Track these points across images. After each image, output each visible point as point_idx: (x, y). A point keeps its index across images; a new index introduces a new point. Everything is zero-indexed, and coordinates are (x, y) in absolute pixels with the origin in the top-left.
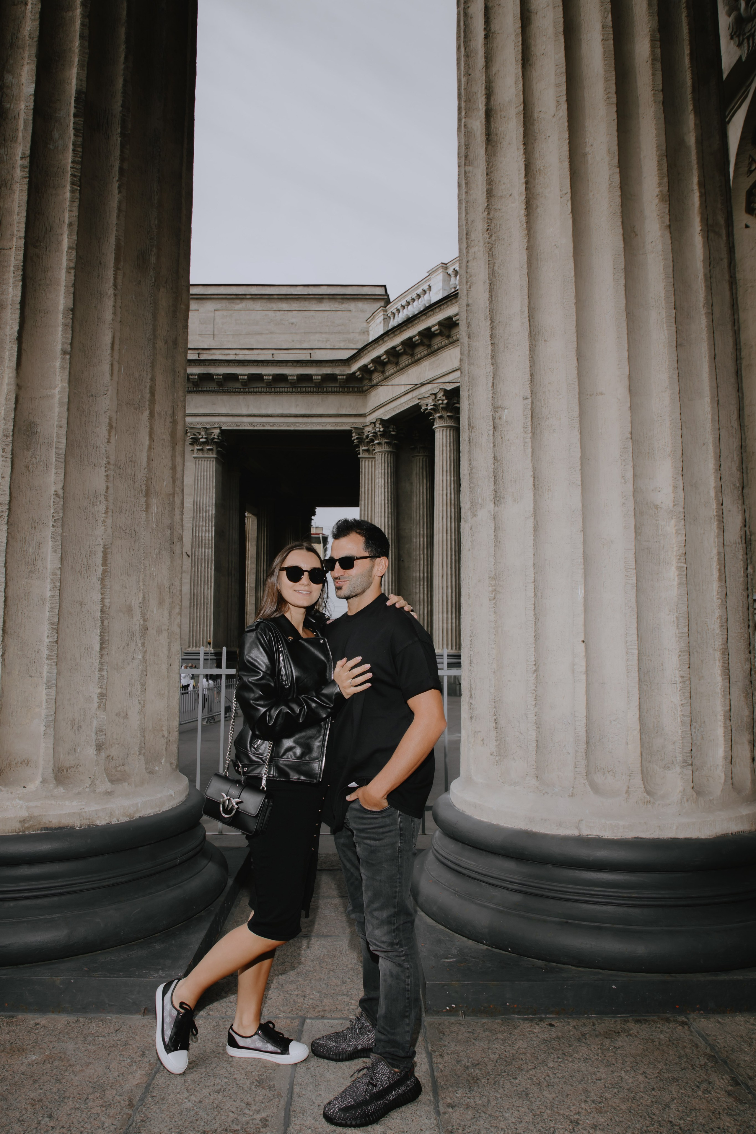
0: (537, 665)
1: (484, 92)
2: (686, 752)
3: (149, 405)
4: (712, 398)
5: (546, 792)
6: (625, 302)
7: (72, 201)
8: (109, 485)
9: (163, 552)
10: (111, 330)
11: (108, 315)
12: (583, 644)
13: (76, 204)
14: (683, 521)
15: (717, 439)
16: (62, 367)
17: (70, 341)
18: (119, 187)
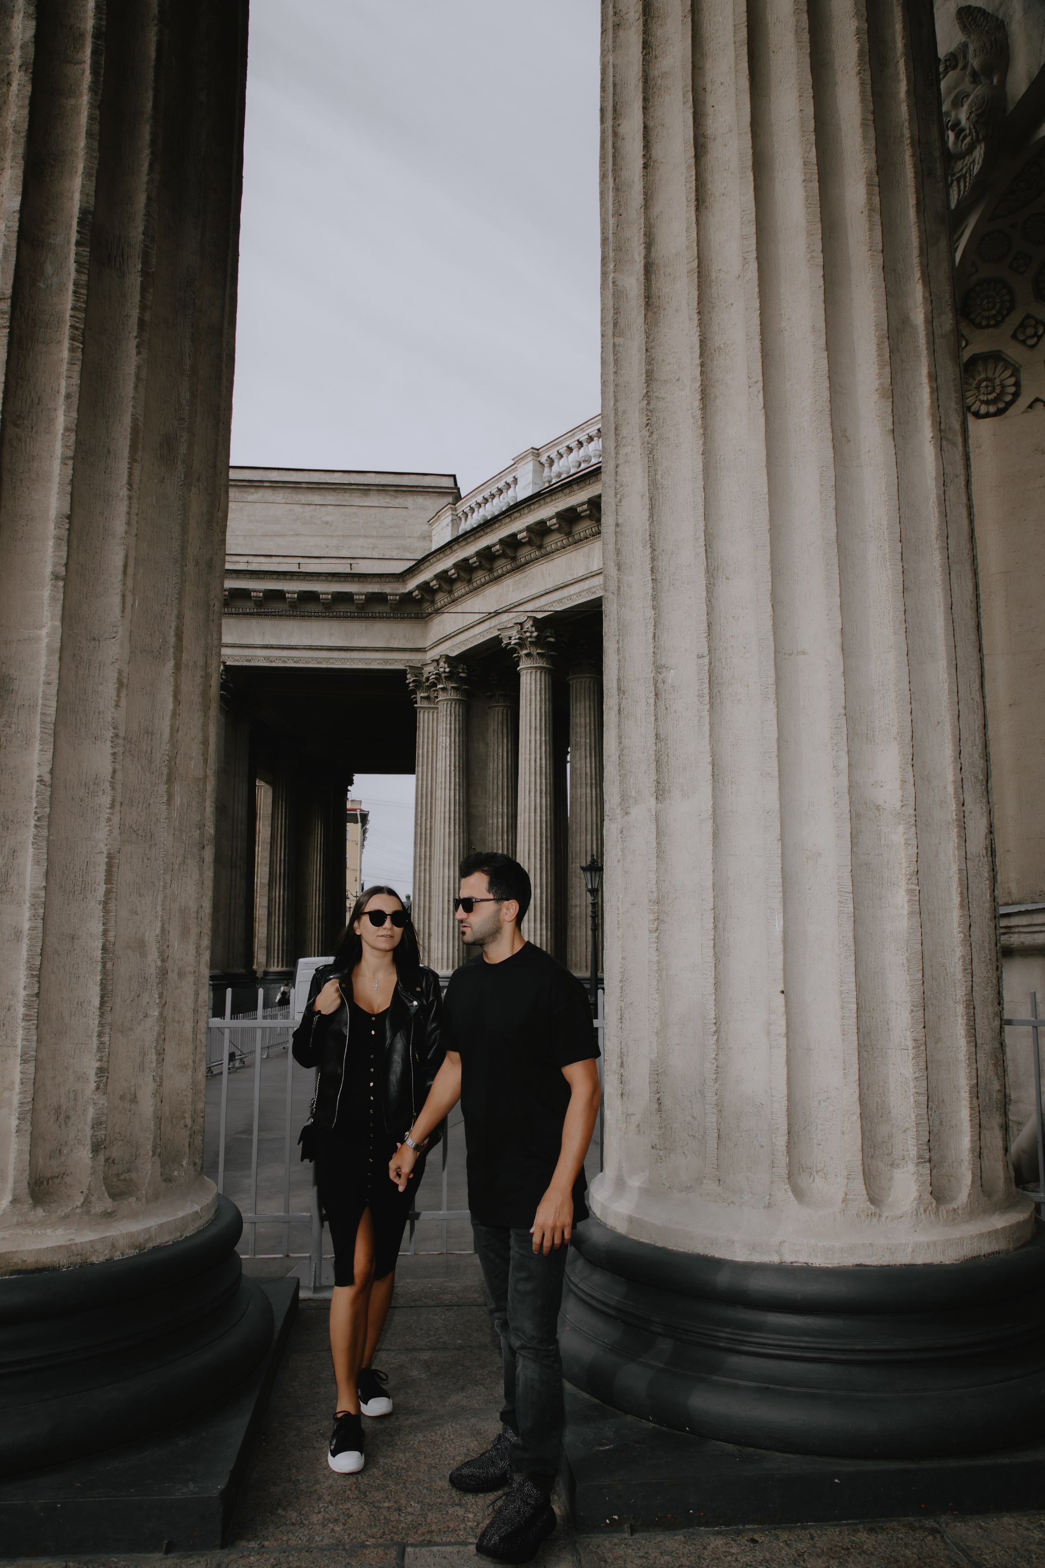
0: (718, 1023)
1: (642, 240)
2: (922, 1144)
3: (174, 653)
4: (949, 662)
5: (732, 1202)
6: (835, 531)
7: (71, 363)
8: (118, 767)
9: (189, 861)
10: (123, 547)
11: (119, 526)
12: (782, 996)
13: (77, 368)
14: (914, 827)
15: (956, 717)
16: (53, 598)
17: (64, 562)
18: (138, 346)
